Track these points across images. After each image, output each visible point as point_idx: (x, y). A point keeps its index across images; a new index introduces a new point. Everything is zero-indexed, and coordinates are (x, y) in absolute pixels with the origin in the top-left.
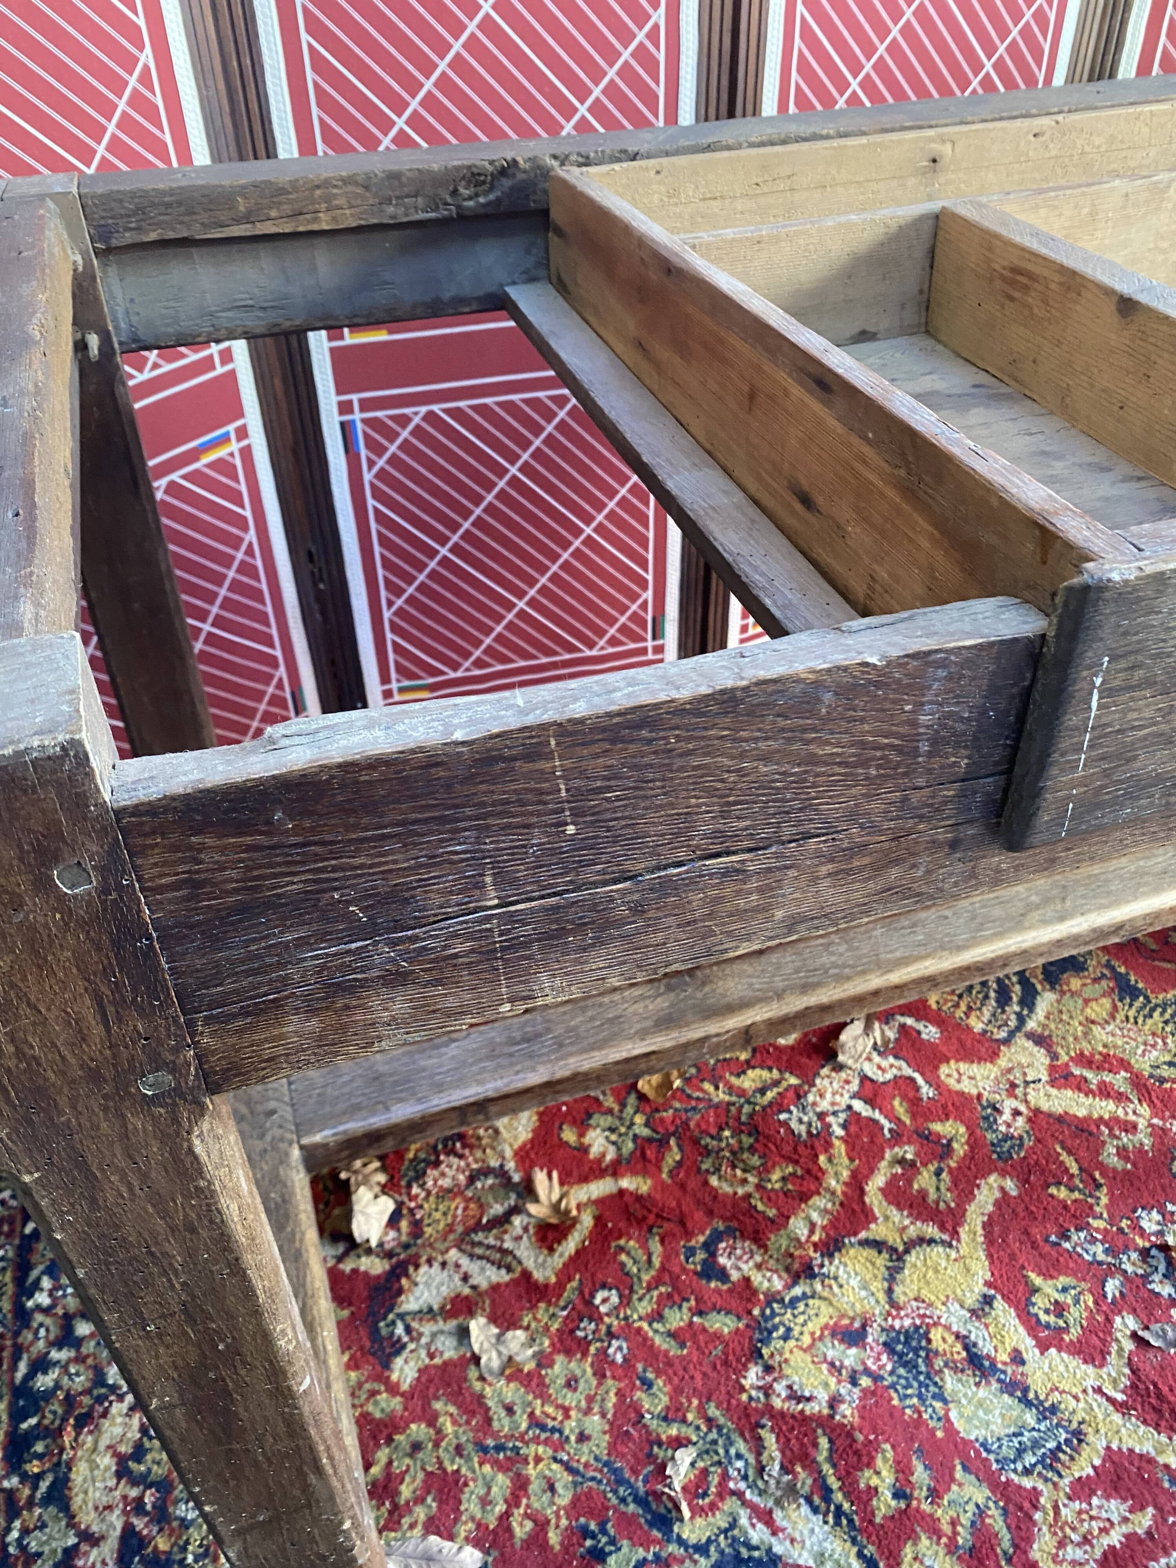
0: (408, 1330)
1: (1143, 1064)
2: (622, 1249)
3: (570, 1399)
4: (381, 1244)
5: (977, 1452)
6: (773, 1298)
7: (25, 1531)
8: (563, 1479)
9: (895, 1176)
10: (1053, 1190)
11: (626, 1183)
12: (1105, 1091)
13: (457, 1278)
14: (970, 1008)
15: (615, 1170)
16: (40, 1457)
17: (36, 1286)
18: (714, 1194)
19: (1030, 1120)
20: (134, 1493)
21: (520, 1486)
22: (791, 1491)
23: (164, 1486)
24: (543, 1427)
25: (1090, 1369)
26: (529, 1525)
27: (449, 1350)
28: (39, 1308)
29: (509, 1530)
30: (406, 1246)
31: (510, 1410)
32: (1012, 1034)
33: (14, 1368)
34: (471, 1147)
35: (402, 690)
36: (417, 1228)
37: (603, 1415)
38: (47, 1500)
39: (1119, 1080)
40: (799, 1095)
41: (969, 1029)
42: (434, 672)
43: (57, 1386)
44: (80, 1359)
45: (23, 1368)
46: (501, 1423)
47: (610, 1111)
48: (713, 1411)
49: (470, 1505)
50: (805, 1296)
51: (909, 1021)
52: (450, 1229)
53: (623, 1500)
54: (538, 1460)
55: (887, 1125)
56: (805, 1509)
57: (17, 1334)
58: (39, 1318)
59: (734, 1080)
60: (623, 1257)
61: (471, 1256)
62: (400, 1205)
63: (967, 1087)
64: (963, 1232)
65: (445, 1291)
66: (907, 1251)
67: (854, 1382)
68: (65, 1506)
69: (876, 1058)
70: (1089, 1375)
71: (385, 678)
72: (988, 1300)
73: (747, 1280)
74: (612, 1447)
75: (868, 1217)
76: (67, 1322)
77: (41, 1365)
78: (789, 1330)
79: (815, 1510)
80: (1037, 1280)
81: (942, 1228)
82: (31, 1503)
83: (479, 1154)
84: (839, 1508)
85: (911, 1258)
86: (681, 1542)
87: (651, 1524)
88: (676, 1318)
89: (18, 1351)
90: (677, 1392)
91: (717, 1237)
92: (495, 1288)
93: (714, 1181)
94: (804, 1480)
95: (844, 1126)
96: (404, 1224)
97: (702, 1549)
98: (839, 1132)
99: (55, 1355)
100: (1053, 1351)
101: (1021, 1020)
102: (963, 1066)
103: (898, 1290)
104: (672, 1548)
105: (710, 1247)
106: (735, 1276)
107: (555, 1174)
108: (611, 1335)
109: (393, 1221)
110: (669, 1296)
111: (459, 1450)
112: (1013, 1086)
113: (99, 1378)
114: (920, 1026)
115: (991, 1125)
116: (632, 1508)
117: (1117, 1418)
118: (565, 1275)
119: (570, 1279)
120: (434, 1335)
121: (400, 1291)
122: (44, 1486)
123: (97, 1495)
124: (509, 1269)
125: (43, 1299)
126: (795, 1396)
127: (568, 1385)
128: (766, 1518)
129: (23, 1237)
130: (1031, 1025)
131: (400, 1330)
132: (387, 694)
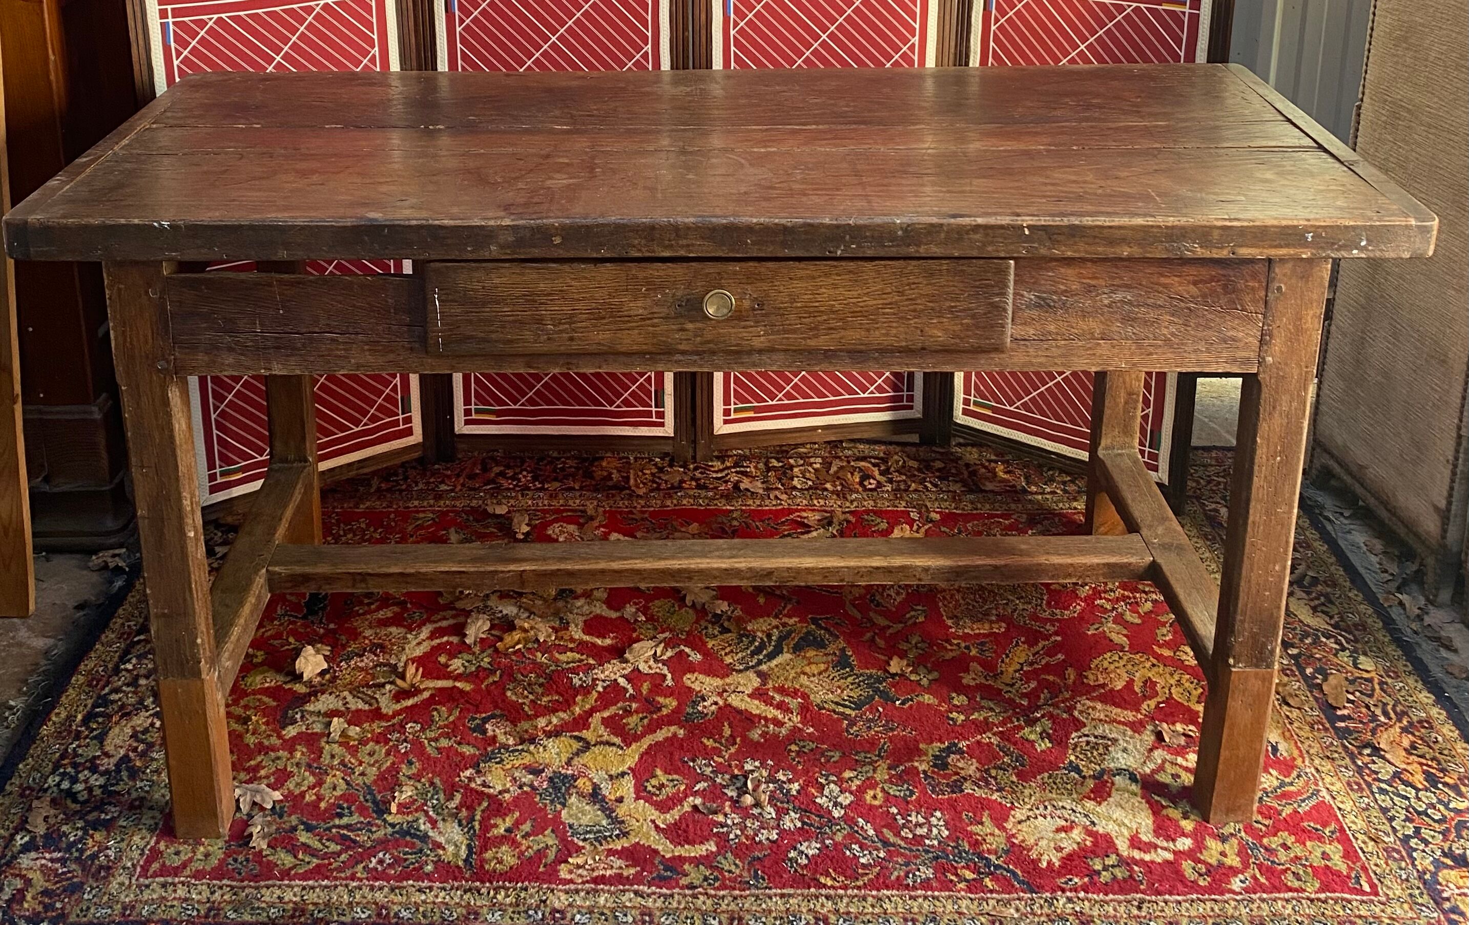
0: (302, 717)
1: (816, 699)
2: (436, 709)
3: (366, 759)
4: (310, 681)
5: (564, 827)
6: (506, 747)
7: (79, 746)
8: (342, 785)
9: (616, 715)
10: (705, 741)
11: (458, 684)
12: (780, 706)
13: (340, 703)
14: (732, 651)
15: (458, 678)
16: (99, 723)
17: (129, 661)
18: (504, 698)
19: (720, 708)
20: (135, 744)
21: (320, 783)
22: (455, 816)
23: (150, 746)
24: (345, 766)
25: (657, 813)
26: (314, 797)
27: (318, 728)
28: (127, 670)
29: (304, 797)
30: (323, 685)
31: (333, 756)
32: (747, 669)
33: (103, 688)
34: (384, 653)
35: (478, 411)
36: (334, 678)
37: (379, 769)
38: (95, 738)
39: (794, 703)
40: (591, 667)
41: (722, 661)
42: (501, 402)
43: (120, 699)
44: (135, 693)
45: (107, 690)
46: (326, 759)
47: (474, 653)
48: (437, 781)
49: (291, 784)
50: (523, 750)
51: (687, 650)
52: (351, 683)
53: (367, 801)
54: (334, 776)
55: (631, 691)
56: (456, 825)
57: (110, 676)
58: (124, 673)
59: (557, 655)
60: (435, 713)
61: (354, 696)
62: (330, 667)
63: (696, 687)
64: (634, 746)
65: (331, 706)
66: (595, 745)
67: (520, 787)
68: (101, 743)
69: (651, 662)
70: (653, 814)
71: (467, 401)
72: (623, 774)
73: (495, 737)
74: (375, 782)
75: (586, 726)
76: (137, 678)
77: (117, 690)
78: (502, 760)
79: (460, 825)
80: (659, 772)
81: (624, 741)
82: (87, 737)
83: (387, 656)
84: (473, 827)
85: (596, 749)
86: (385, 820)
87: (374, 811)
88: (444, 743)
89: (108, 683)
90: (424, 769)
91: (493, 717)
92: (358, 711)
93: (509, 694)
94: (464, 813)
95: (604, 688)
96: (328, 677)
97: (393, 825)
98: (600, 689)
99: (124, 688)
100: (642, 801)
101: (760, 662)
102: (701, 677)
103: (576, 759)
104: (378, 822)
105: (485, 721)
106: (490, 733)
107: (421, 670)
108: (405, 741)
109: (322, 673)
110: (448, 733)
111: (298, 765)
112: (725, 691)
113: (141, 702)
114: (692, 654)
115: (695, 704)
116: (369, 804)
117: (653, 833)
118: (397, 713)
119: (400, 714)
120: (314, 722)
121: (309, 701)
122: (95, 733)
123: (118, 742)
124: (370, 705)
125: (129, 666)
126: (484, 785)
127: (369, 754)
128: (434, 823)
129: (132, 641)
130: (764, 667)
131: (298, 716)
132: (467, 412)
